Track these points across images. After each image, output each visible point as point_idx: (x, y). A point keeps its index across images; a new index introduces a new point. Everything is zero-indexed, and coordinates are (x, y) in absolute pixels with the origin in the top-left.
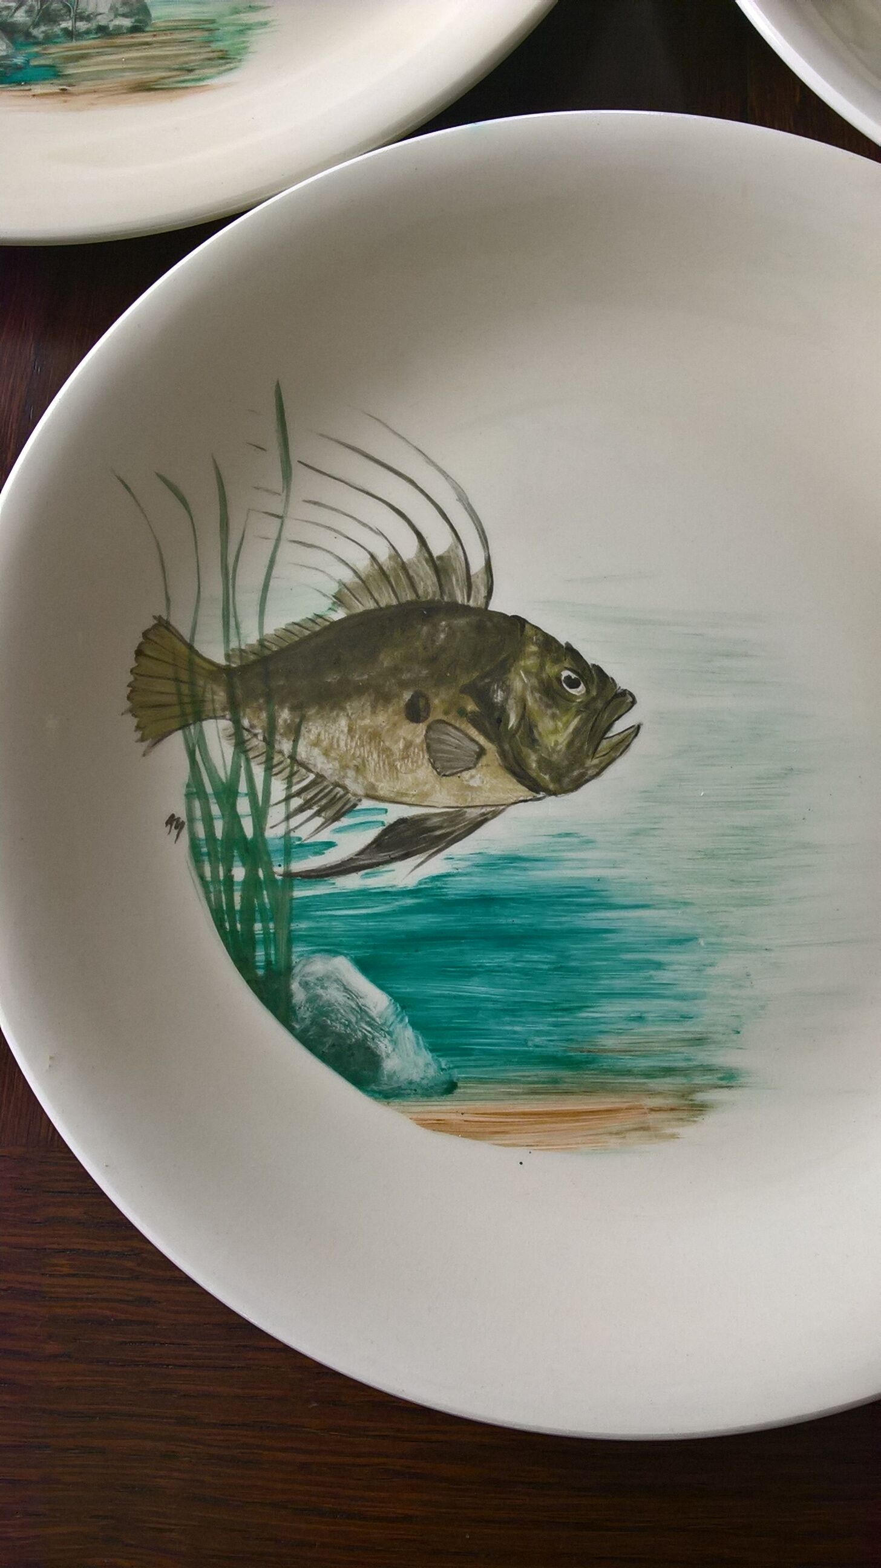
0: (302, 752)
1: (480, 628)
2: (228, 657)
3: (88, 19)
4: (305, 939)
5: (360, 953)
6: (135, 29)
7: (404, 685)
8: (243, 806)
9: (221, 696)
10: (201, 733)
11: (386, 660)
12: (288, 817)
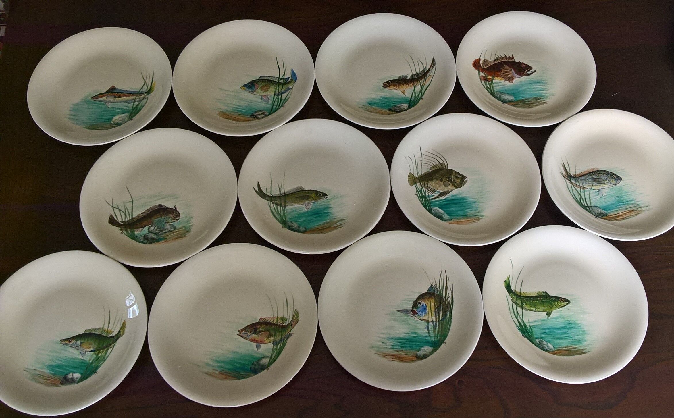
0: (429, 186)
1: (447, 171)
2: (418, 176)
5: (439, 207)
7: (439, 178)
8: (423, 192)
9: (418, 181)
11: (437, 175)
12: (428, 193)
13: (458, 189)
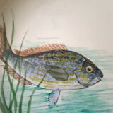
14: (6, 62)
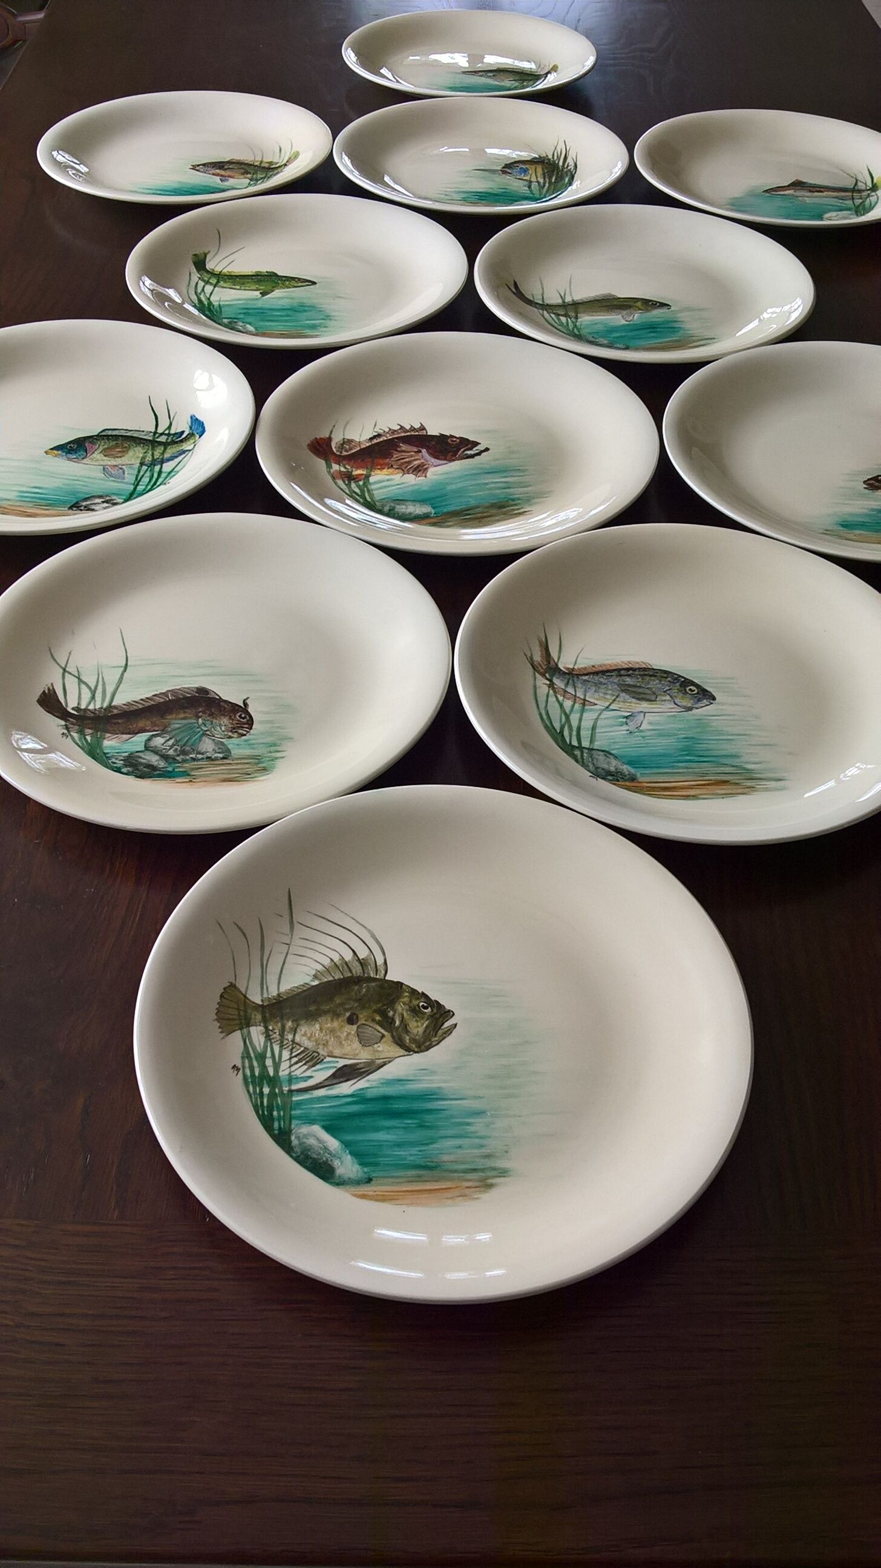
0: (297, 1039)
1: (381, 987)
2: (262, 1001)
3: (202, 754)
4: (299, 1118)
5: (325, 1123)
6: (224, 758)
7: (347, 1010)
8: (269, 1062)
9: (259, 1017)
10: (249, 1032)
11: (338, 1001)
13: (416, 1059)
14: (551, 680)
